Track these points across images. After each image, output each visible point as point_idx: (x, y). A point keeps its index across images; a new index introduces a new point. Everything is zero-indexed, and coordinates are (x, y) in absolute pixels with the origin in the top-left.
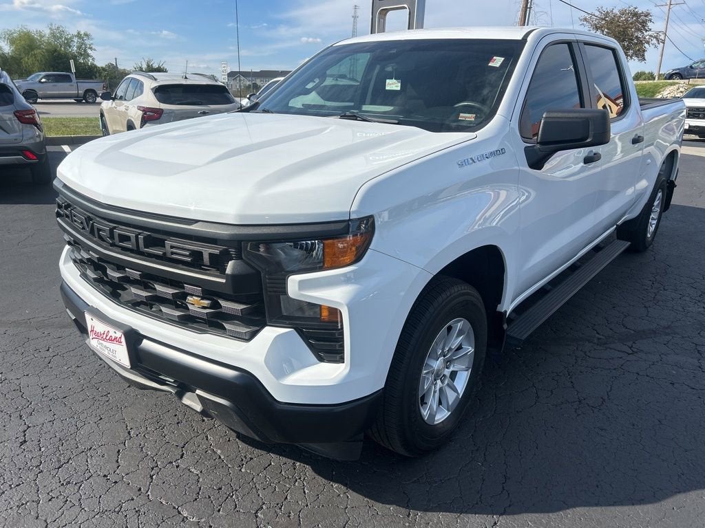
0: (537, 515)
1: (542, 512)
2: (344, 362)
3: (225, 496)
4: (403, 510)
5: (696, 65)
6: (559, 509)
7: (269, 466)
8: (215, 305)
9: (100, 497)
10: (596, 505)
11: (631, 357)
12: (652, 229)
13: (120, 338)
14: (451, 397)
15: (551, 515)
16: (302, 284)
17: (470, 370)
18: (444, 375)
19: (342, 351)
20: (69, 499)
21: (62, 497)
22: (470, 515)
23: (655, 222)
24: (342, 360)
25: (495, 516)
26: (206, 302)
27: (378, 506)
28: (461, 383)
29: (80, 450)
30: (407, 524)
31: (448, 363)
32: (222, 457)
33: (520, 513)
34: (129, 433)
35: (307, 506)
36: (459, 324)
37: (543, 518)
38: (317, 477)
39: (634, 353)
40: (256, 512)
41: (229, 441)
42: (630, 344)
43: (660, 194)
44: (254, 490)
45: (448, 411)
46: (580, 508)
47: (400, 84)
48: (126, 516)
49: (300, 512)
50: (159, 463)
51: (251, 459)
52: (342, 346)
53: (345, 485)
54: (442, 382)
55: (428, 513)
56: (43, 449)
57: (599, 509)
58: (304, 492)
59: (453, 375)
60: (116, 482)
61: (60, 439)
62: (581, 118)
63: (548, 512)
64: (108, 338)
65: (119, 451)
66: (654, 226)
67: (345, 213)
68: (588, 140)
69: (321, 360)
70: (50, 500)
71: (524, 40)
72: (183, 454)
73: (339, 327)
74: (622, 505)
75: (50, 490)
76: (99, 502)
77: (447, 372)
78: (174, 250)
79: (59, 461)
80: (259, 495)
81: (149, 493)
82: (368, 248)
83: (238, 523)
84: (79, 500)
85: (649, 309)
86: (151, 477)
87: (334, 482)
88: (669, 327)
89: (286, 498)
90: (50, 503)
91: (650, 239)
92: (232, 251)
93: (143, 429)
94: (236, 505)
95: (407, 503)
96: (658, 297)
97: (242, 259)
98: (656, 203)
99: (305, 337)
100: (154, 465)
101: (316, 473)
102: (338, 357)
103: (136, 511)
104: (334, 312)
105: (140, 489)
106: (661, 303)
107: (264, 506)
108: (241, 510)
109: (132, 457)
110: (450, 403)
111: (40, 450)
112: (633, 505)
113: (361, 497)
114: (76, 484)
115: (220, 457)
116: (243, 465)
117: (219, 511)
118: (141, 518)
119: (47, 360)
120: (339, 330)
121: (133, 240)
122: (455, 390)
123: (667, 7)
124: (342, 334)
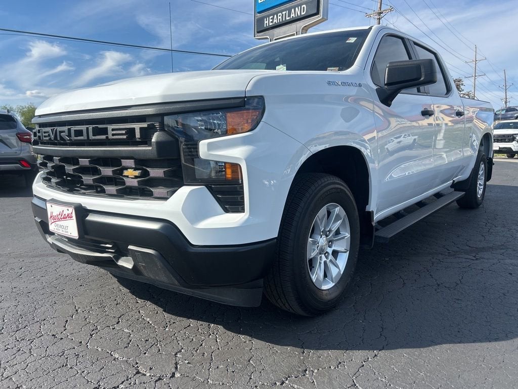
0: (411, 350)
1: (414, 347)
2: (244, 212)
3: (151, 345)
4: (299, 349)
5: (499, 113)
6: (429, 346)
7: (188, 326)
8: (145, 174)
9: (48, 347)
10: (459, 343)
11: (476, 262)
12: (480, 192)
13: (72, 213)
14: (334, 272)
15: (422, 349)
16: (210, 147)
17: (348, 252)
18: (327, 252)
19: (242, 203)
20: (21, 349)
21: (16, 348)
22: (354, 351)
23: (482, 187)
24: (243, 210)
25: (375, 351)
26: (137, 173)
27: (277, 348)
28: (342, 261)
29: (35, 321)
30: (302, 358)
31: (330, 243)
32: (151, 322)
33: (397, 348)
34: (77, 310)
35: (218, 349)
36: (336, 209)
37: (415, 351)
38: (227, 332)
39: (477, 259)
40: (176, 354)
41: (157, 313)
42: (474, 255)
43: (482, 166)
44: (175, 341)
45: (333, 282)
46: (447, 345)
47: (285, 67)
48: (67, 358)
49: (212, 353)
50: (98, 327)
51: (174, 323)
52: (243, 198)
53: (251, 336)
54: (327, 257)
55: (319, 351)
56: (6, 321)
57: (462, 345)
58: (217, 341)
59: (335, 253)
60: (62, 339)
61: (21, 315)
62: (414, 64)
63: (419, 347)
64: (62, 217)
65: (67, 321)
66: (482, 190)
67: (242, 91)
68: (422, 79)
69: (227, 211)
70: (6, 350)
71: (370, 28)
72: (119, 322)
73: (240, 182)
74: (481, 342)
75: (7, 344)
76: (46, 351)
77: (330, 250)
78: (114, 132)
79: (18, 327)
80: (179, 344)
81: (88, 344)
82: (260, 121)
83: (160, 360)
84: (30, 349)
85: (485, 237)
86: (91, 335)
87: (241, 334)
88: (502, 245)
89: (202, 345)
90: (6, 351)
91: (480, 199)
92: (157, 125)
93: (88, 308)
94: (159, 350)
95: (302, 345)
96: (491, 231)
97: (165, 131)
98: (481, 172)
99: (214, 192)
100: (95, 328)
101: (226, 329)
102: (240, 208)
103: (76, 355)
104: (235, 167)
105: (81, 342)
106: (494, 233)
107: (183, 350)
108: (163, 353)
109: (77, 324)
110: (334, 276)
111: (4, 321)
112: (490, 342)
113: (263, 343)
114: (29, 340)
115: (149, 323)
116: (167, 326)
117: (145, 353)
118: (80, 359)
119: (19, 274)
120: (240, 184)
121: (85, 133)
122: (337, 266)
123: (473, 78)
124: (242, 188)
